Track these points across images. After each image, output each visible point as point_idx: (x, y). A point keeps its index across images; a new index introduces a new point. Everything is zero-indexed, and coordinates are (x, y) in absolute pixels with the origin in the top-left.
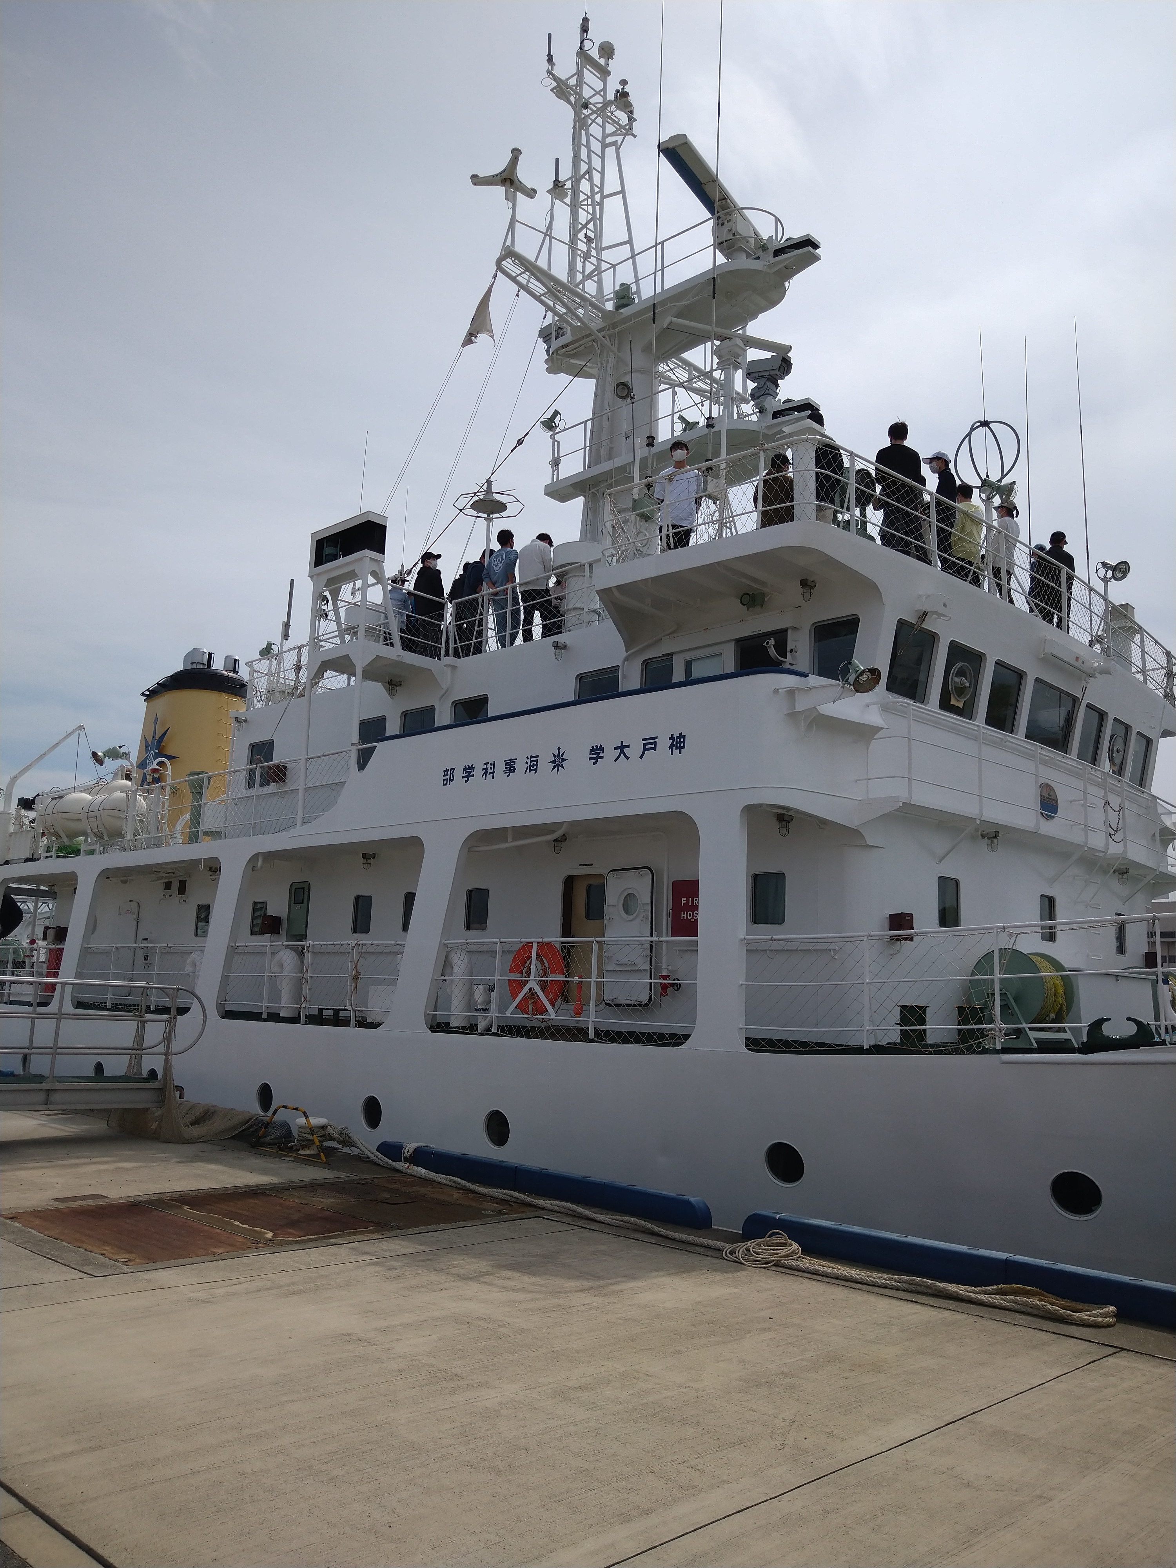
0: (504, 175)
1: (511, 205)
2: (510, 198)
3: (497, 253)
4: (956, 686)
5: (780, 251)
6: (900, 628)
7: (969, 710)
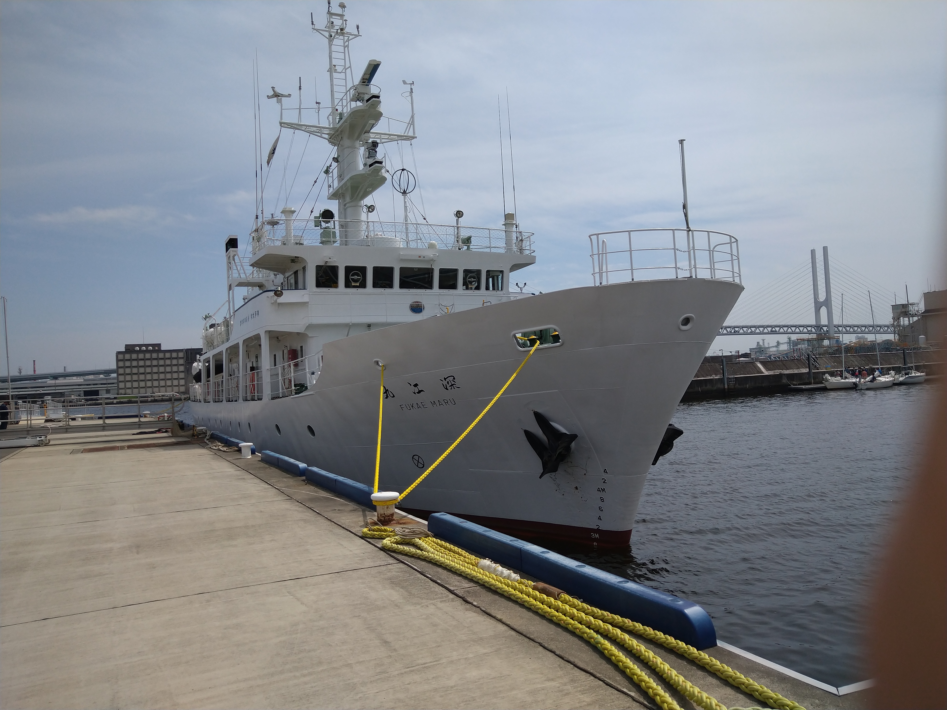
0: (274, 95)
1: (280, 104)
2: (279, 102)
3: (279, 124)
4: (353, 280)
5: (368, 101)
6: (319, 268)
7: (363, 285)
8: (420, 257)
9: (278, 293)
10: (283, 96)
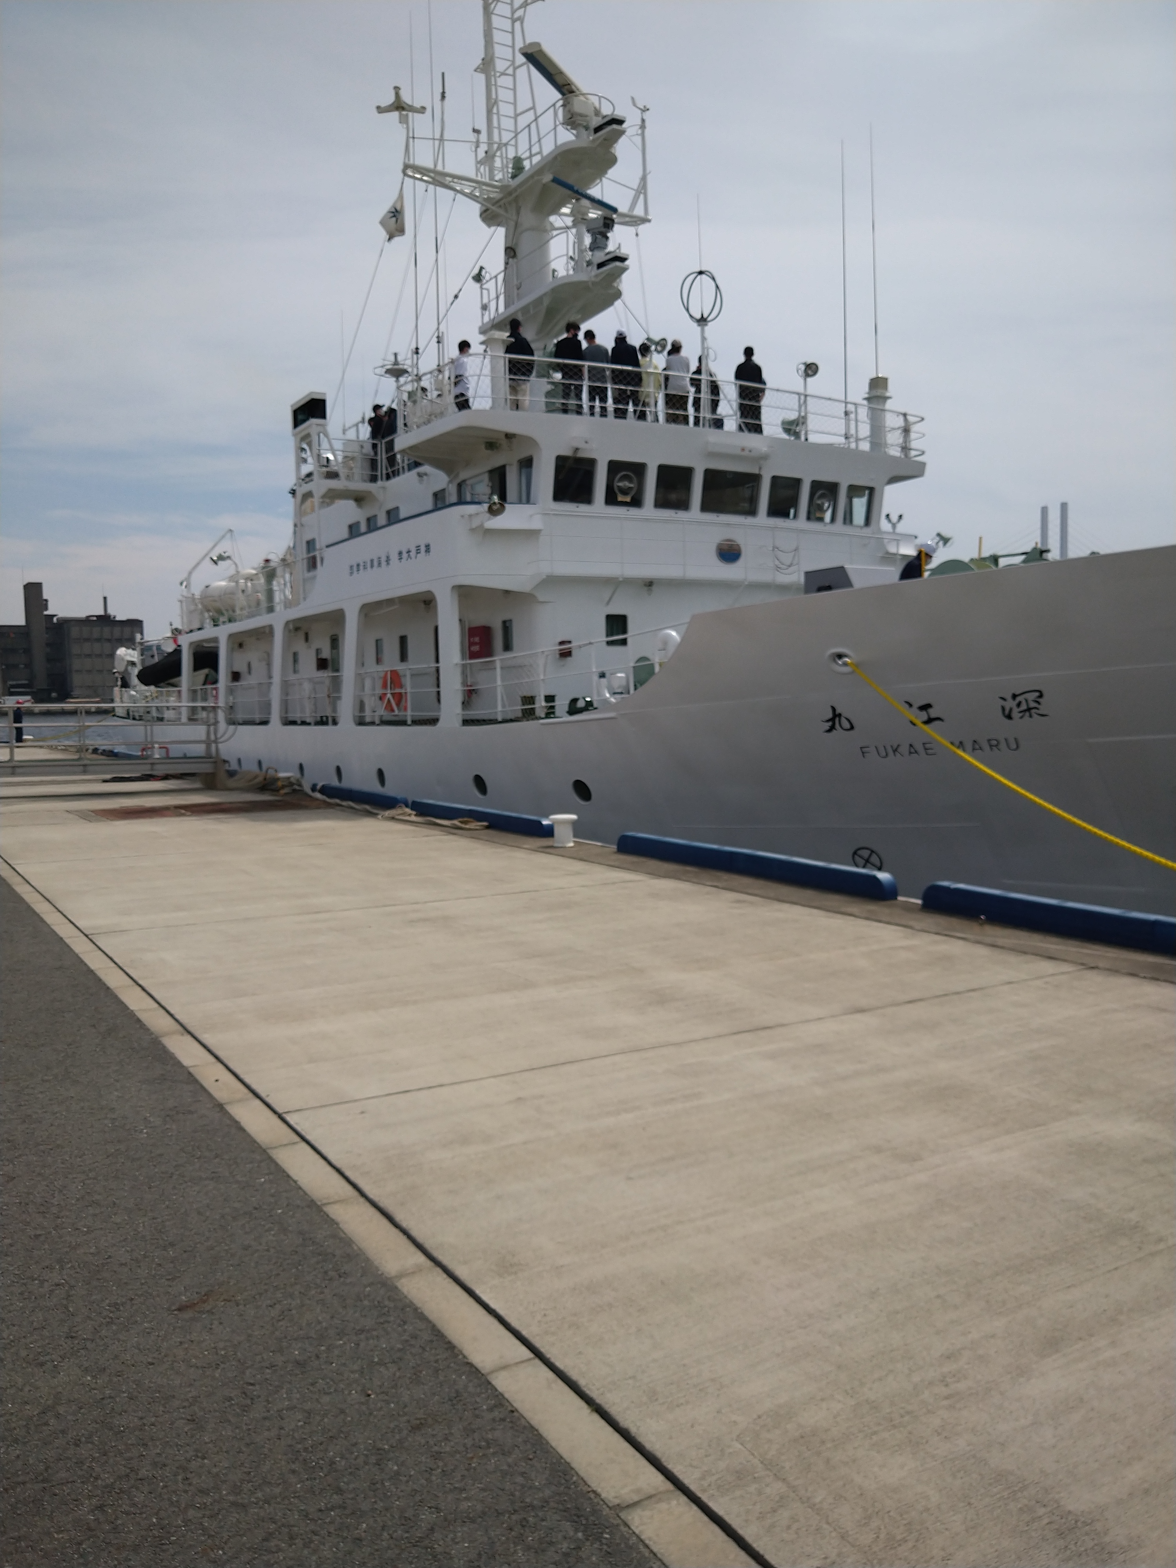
0: (396, 105)
1: (405, 126)
2: (404, 120)
3: (401, 167)
4: (620, 489)
5: (597, 130)
6: (561, 462)
7: (636, 502)
8: (743, 450)
9: (495, 508)
10: (412, 109)
